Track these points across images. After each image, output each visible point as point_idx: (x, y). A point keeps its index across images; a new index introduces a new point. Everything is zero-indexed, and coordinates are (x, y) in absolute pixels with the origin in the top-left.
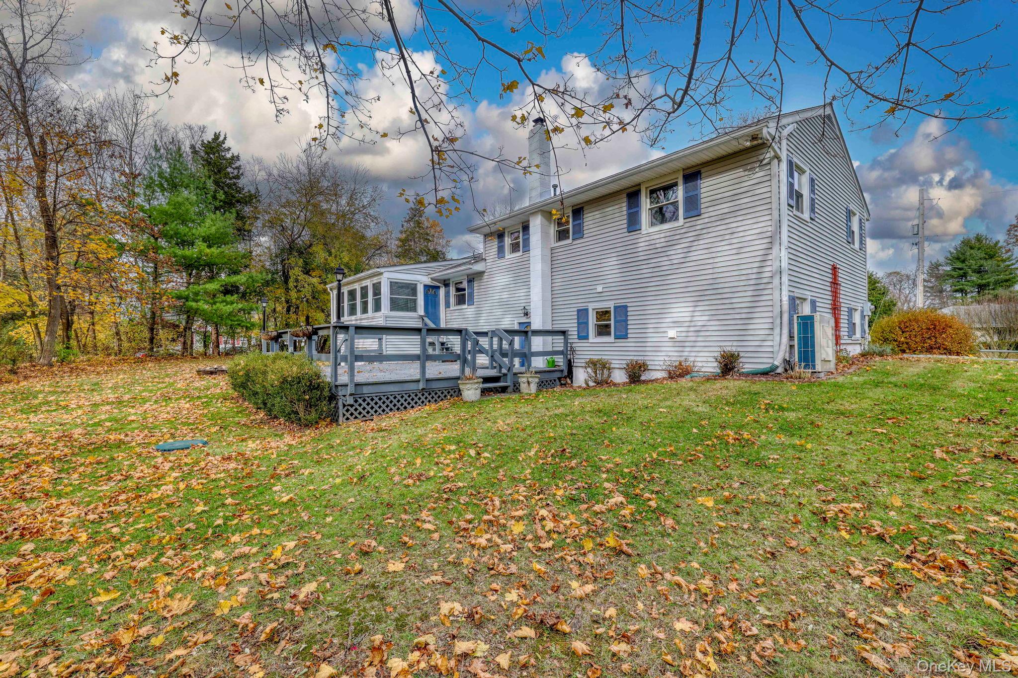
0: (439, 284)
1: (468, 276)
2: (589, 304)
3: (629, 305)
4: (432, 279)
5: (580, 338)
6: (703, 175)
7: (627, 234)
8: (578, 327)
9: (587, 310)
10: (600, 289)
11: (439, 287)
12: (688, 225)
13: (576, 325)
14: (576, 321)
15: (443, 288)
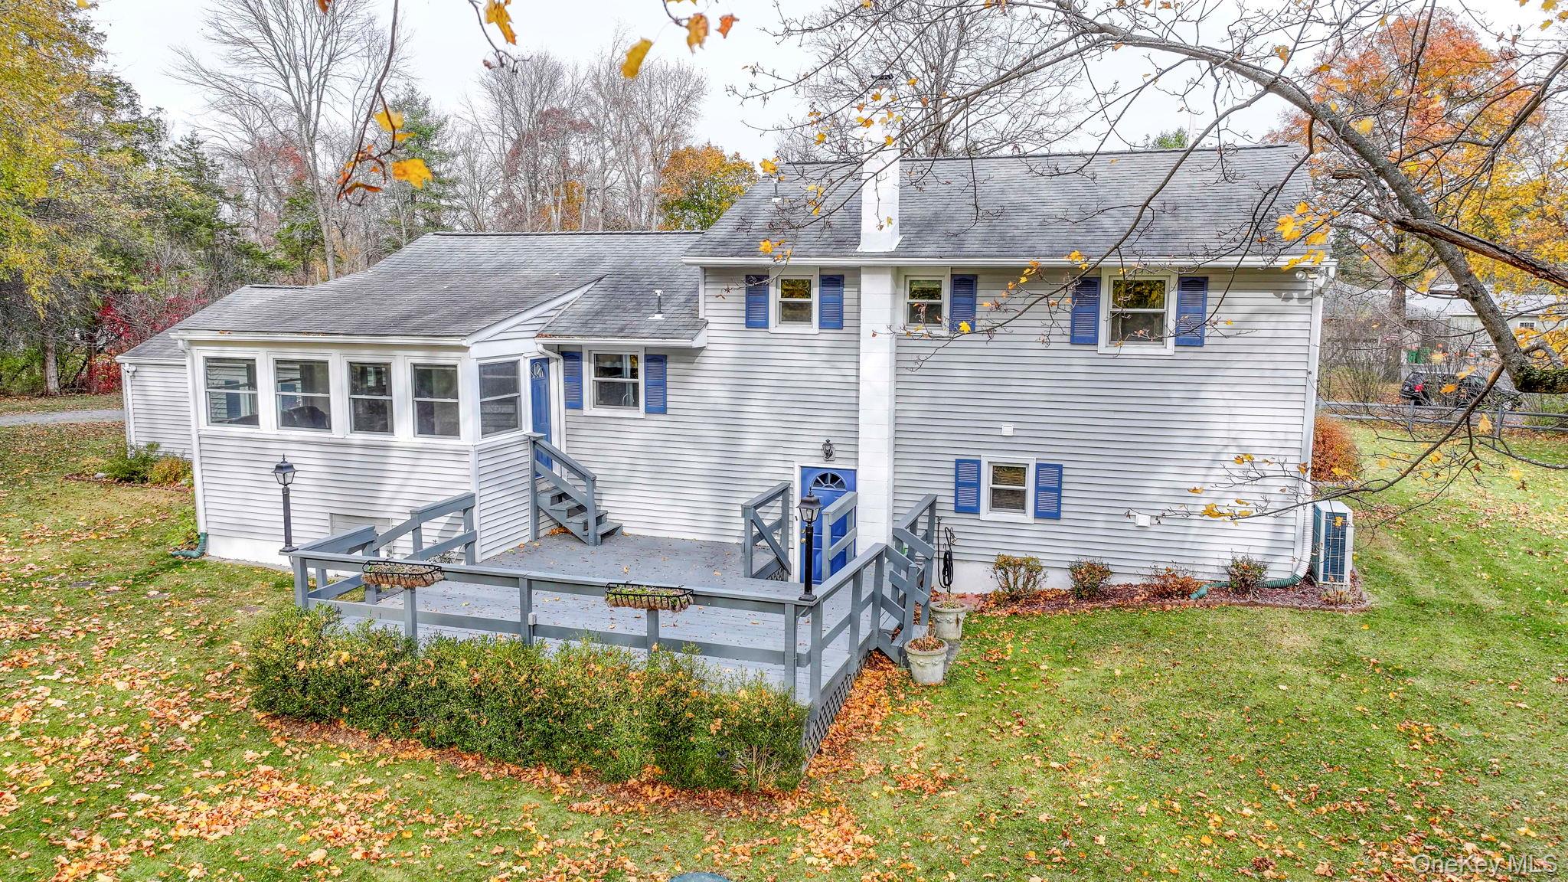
0: (552, 356)
1: (647, 349)
2: (983, 454)
3: (1065, 465)
4: (545, 346)
5: (959, 509)
6: (1211, 285)
7: (1069, 346)
8: (956, 490)
9: (978, 463)
10: (1008, 430)
11: (547, 360)
12: (1179, 356)
13: (953, 487)
14: (953, 479)
15: (562, 361)
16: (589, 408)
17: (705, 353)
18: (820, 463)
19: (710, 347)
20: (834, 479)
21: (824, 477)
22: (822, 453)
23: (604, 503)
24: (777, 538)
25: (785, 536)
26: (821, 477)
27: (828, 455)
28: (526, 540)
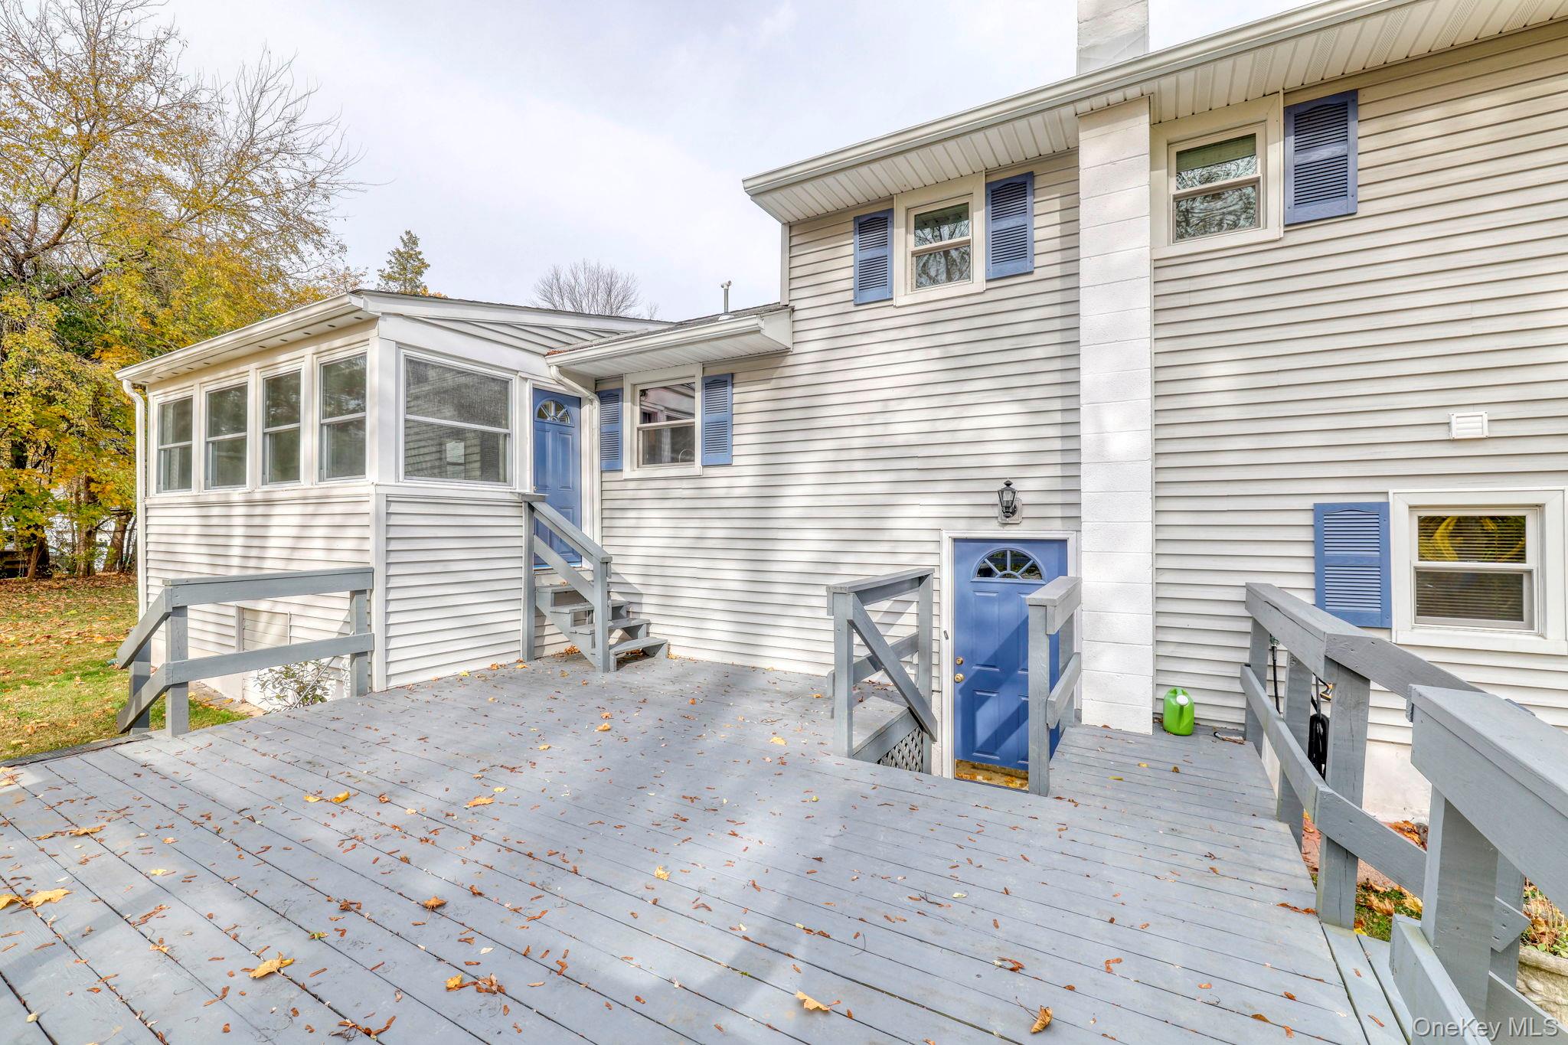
0: (582, 392)
1: (705, 365)
2: (1392, 488)
4: (563, 370)
8: (1319, 575)
9: (1380, 510)
10: (1469, 426)
11: (578, 402)
13: (1309, 567)
14: (1308, 551)
15: (597, 403)
16: (630, 468)
17: (790, 360)
18: (992, 530)
19: (798, 349)
20: (1019, 560)
21: (999, 559)
22: (997, 512)
23: (645, 609)
24: (910, 671)
25: (927, 668)
26: (991, 558)
27: (1009, 511)
28: (513, 659)
